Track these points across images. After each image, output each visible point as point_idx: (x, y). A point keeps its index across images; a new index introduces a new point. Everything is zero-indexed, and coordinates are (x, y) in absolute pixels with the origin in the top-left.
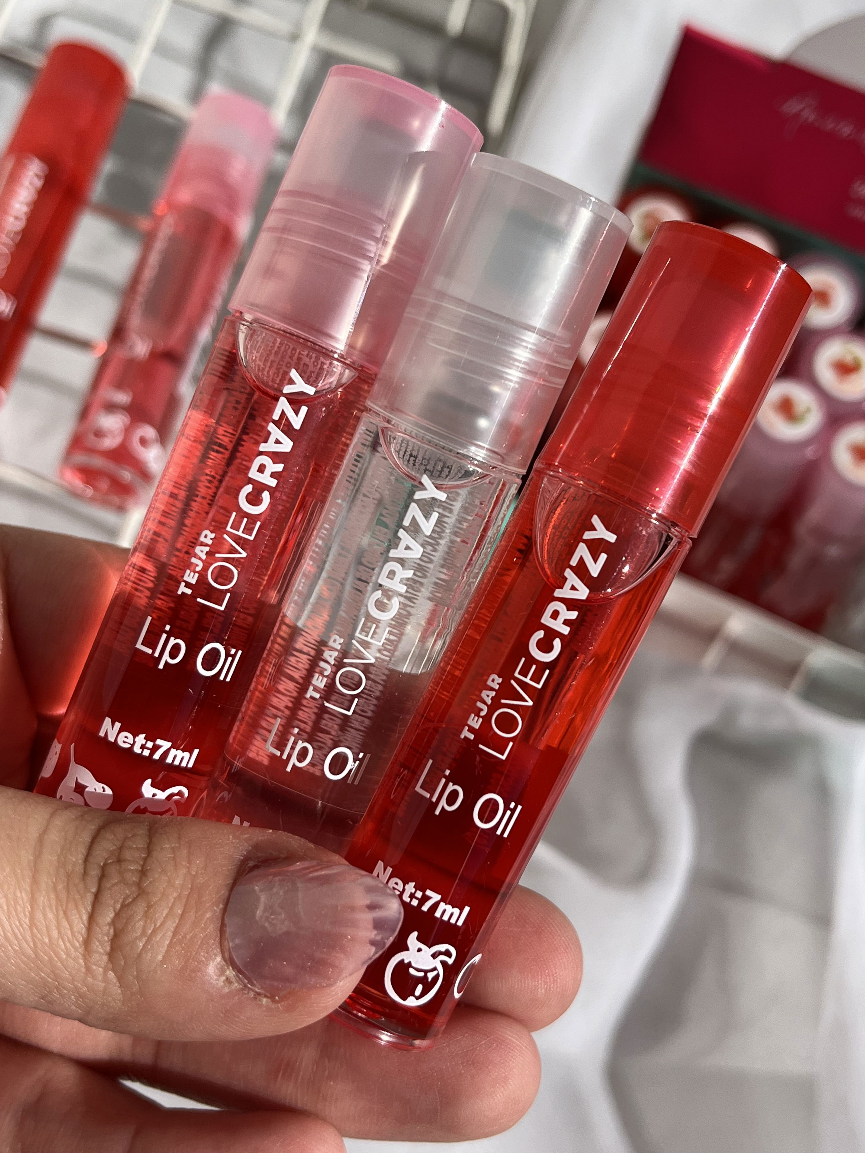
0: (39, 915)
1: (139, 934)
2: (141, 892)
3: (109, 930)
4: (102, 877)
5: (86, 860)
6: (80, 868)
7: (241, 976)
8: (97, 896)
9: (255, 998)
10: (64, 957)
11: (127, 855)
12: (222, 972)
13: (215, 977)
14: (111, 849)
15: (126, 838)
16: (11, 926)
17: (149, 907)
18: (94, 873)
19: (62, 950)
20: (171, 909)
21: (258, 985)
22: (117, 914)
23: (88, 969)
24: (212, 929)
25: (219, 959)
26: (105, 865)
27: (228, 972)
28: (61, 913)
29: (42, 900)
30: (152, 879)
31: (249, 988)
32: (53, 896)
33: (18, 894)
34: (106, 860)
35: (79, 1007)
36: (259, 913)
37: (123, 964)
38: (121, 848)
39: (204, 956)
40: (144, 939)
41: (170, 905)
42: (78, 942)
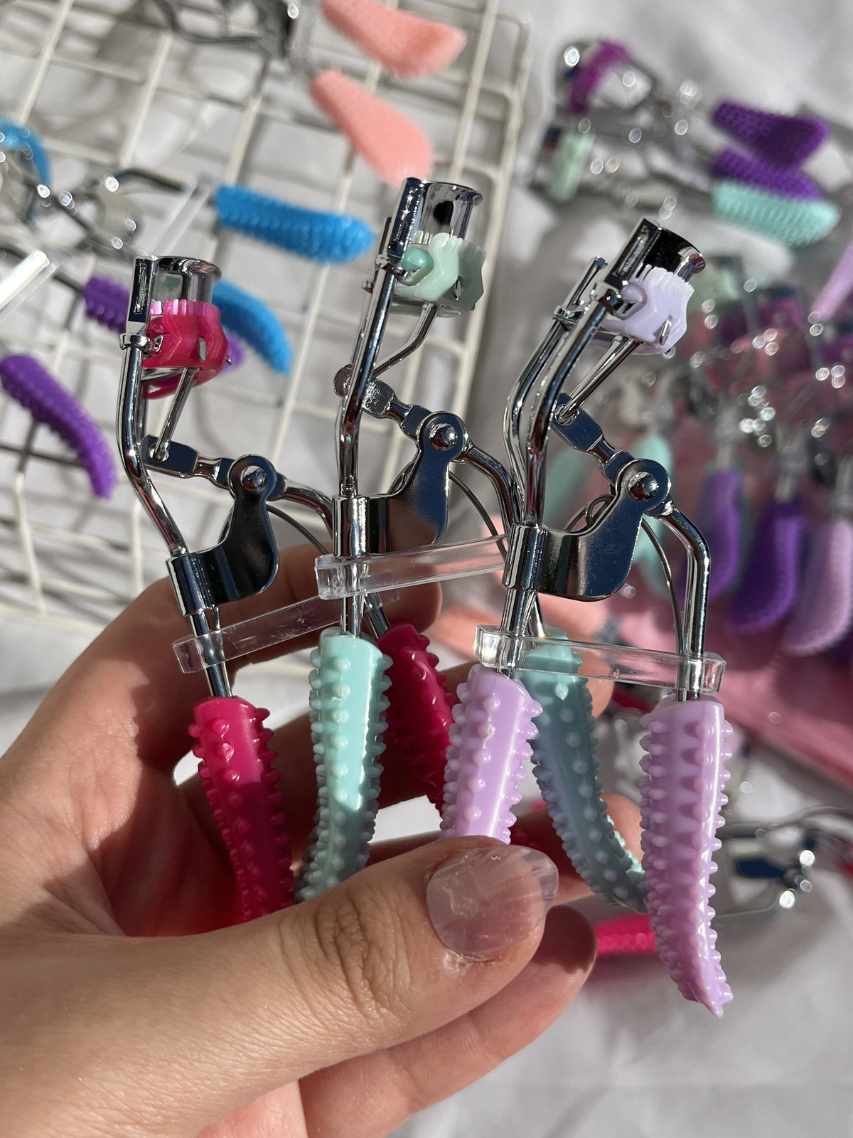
0: (314, 1003)
1: (385, 973)
2: (370, 943)
3: (365, 984)
4: (338, 949)
5: (321, 944)
6: (320, 954)
7: (467, 956)
8: (343, 965)
9: (486, 966)
10: (347, 1019)
11: (345, 923)
12: (454, 962)
13: (452, 969)
14: (332, 926)
15: (337, 911)
16: (300, 1022)
17: (381, 951)
18: (331, 950)
19: (343, 1016)
20: (396, 942)
21: (483, 956)
22: (364, 969)
23: (366, 1016)
24: (430, 938)
25: (447, 953)
26: (335, 939)
27: (458, 960)
28: (328, 993)
31: (478, 961)
32: (315, 985)
33: (293, 999)
34: (333, 936)
36: (453, 908)
37: (386, 998)
38: (338, 921)
39: (436, 960)
41: (393, 940)
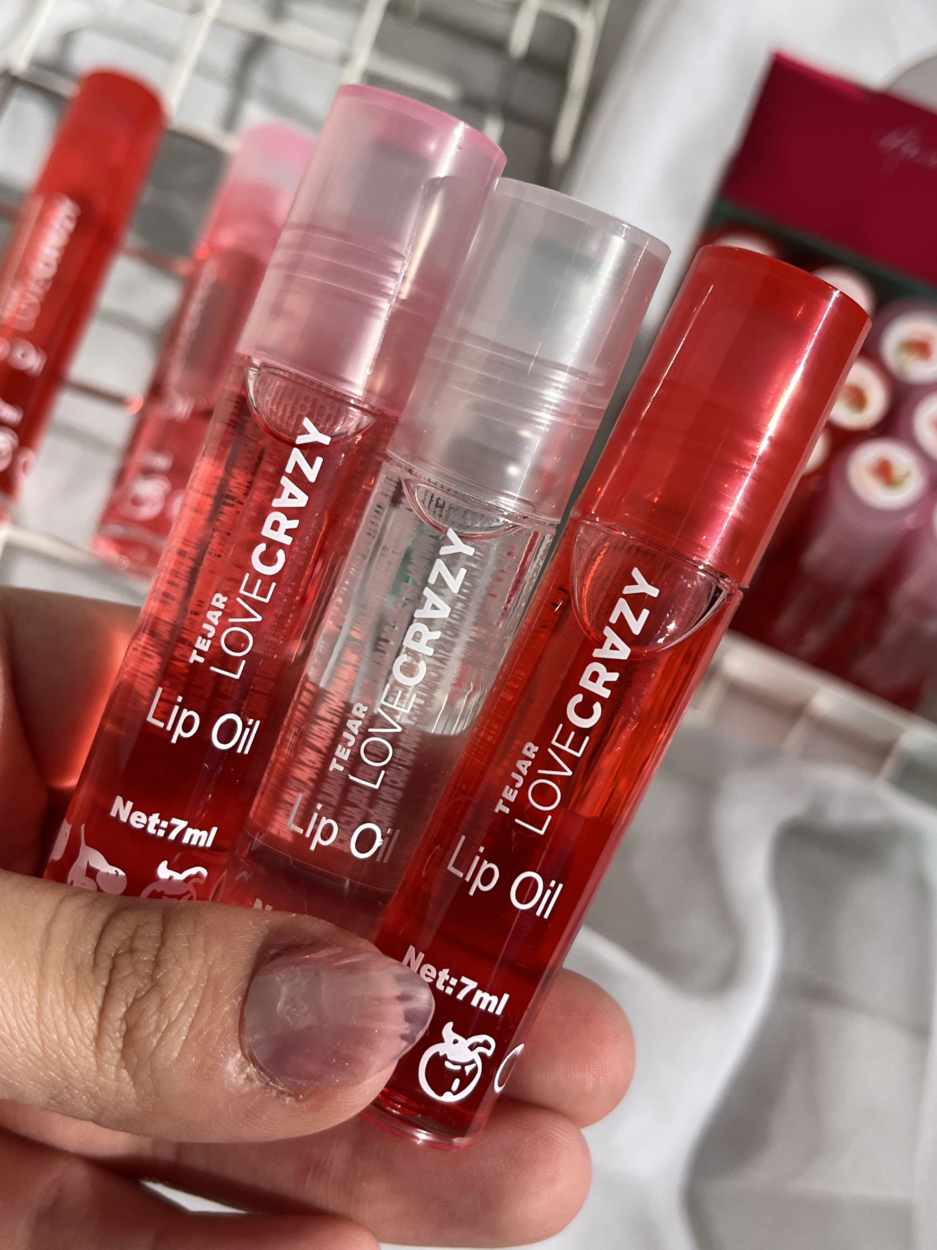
0: (46, 1010)
1: (152, 1030)
2: (155, 985)
3: (121, 1026)
4: (113, 969)
5: (96, 950)
6: (89, 960)
7: (262, 1073)
8: (108, 989)
9: (278, 1097)
10: (74, 1055)
11: (139, 944)
12: (242, 1069)
13: (234, 1075)
14: (122, 938)
15: (139, 926)
16: (17, 1022)
17: (163, 1000)
18: (105, 964)
19: (72, 1048)
20: (187, 1002)
21: (280, 1083)
22: (129, 1009)
23: (100, 1068)
24: (231, 1022)
25: (239, 1055)
26: (116, 955)
27: (248, 1070)
28: (70, 1009)
29: (49, 995)
30: (166, 971)
31: (271, 1086)
32: (61, 991)
33: (25, 989)
34: (117, 950)
35: (92, 1108)
36: (280, 1005)
37: (136, 1061)
38: (132, 938)
39: (222, 1053)
40: (159, 1035)
41: (185, 999)
42: (89, 1039)
